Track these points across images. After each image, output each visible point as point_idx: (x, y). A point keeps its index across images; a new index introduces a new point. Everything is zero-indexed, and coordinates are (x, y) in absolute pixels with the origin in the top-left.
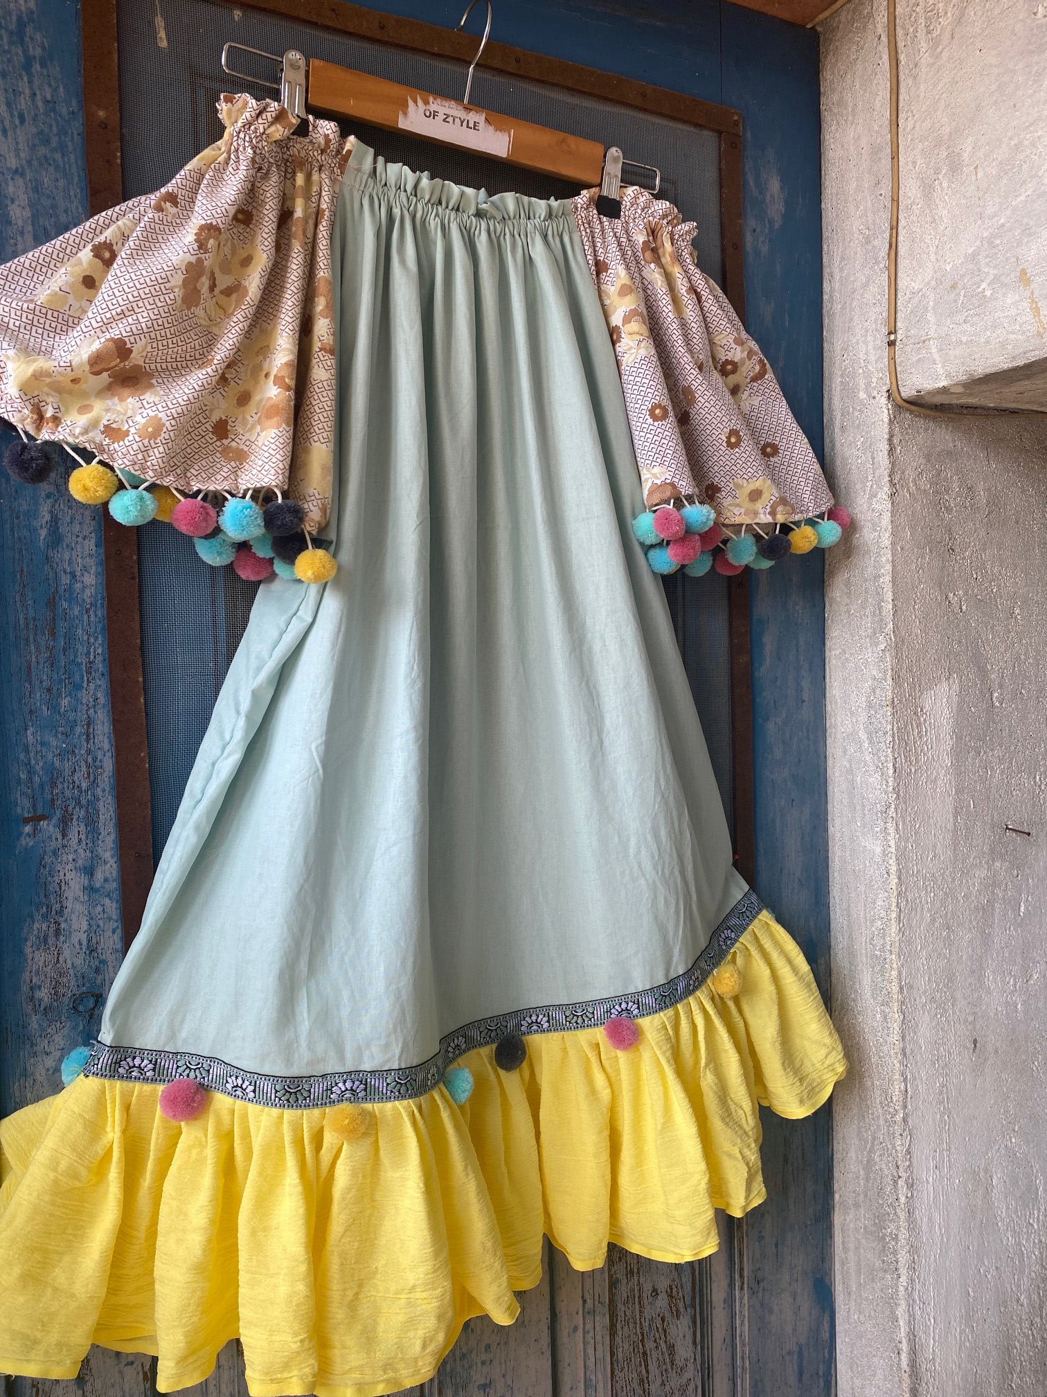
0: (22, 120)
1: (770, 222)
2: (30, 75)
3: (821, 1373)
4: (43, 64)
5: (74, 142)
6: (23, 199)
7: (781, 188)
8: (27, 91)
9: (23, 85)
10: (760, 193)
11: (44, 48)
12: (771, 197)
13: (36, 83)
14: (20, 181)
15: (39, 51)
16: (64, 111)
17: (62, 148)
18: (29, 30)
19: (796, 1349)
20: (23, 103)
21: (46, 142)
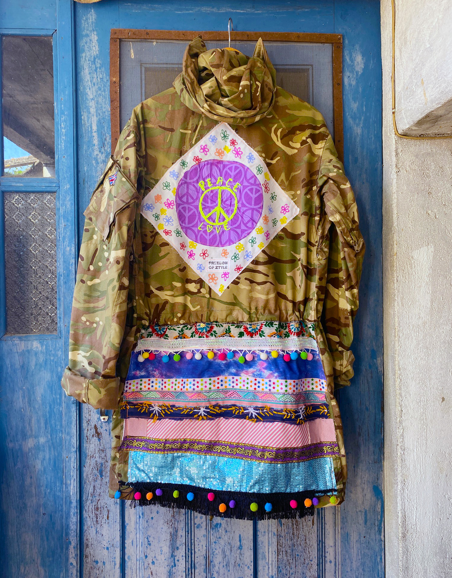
0: (94, 85)
1: (356, 72)
2: (97, 72)
3: (376, 524)
4: (100, 68)
5: (108, 89)
6: (94, 106)
7: (362, 59)
8: (96, 77)
9: (95, 76)
10: (352, 62)
11: (100, 64)
12: (357, 63)
13: (98, 74)
14: (93, 101)
15: (99, 65)
16: (105, 80)
17: (104, 91)
18: (97, 60)
19: (364, 511)
20: (95, 80)
21: (100, 89)
